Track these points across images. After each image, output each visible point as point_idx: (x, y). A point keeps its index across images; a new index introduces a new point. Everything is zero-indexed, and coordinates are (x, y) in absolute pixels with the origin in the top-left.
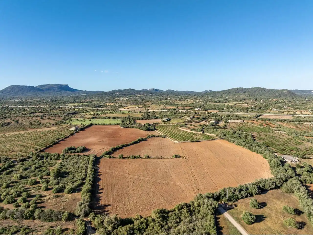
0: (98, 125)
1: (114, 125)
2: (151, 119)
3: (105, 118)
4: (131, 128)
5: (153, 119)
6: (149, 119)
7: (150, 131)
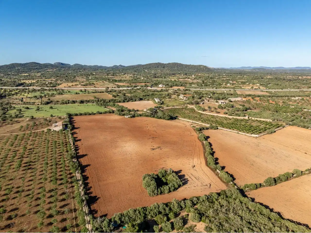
0: (80, 115)
1: (104, 113)
2: (135, 101)
3: (67, 103)
4: (138, 116)
5: (138, 101)
6: (132, 101)
7: (173, 119)
